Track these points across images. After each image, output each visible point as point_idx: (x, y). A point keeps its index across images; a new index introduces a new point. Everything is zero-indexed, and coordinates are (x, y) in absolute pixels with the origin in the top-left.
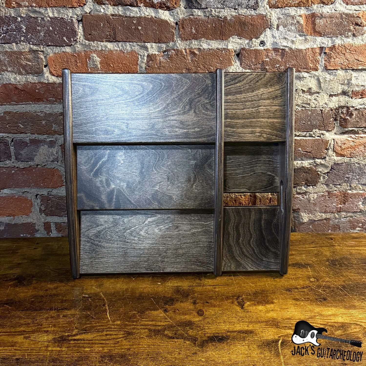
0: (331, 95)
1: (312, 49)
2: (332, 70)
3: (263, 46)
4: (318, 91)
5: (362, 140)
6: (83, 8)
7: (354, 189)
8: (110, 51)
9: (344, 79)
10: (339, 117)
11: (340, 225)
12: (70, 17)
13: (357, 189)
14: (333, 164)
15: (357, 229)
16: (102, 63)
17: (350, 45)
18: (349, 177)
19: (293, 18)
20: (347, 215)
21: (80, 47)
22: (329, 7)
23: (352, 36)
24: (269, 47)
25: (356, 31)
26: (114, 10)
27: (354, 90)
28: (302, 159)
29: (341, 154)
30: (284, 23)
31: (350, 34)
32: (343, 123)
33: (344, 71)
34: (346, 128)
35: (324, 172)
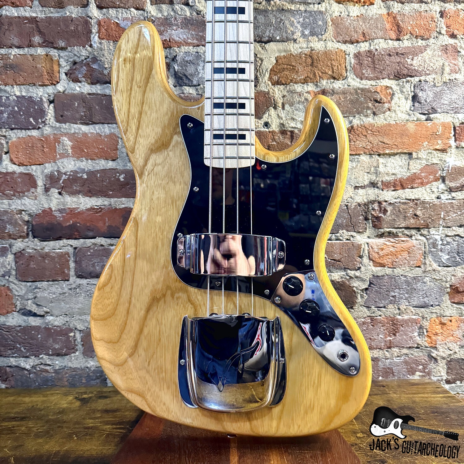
0: (356, 187)
2: (353, 155)
3: (268, 128)
5: (403, 245)
6: (55, 87)
7: (404, 313)
8: (84, 134)
9: (369, 166)
10: (370, 215)
11: (393, 368)
12: (39, 95)
13: (408, 313)
14: (371, 276)
15: (418, 373)
16: (74, 148)
17: (371, 125)
18: (395, 296)
19: (300, 95)
20: (400, 352)
21: (49, 129)
22: (341, 83)
23: (372, 115)
24: (274, 129)
25: (376, 108)
26: (92, 89)
27: (384, 180)
28: (330, 271)
29: (379, 263)
30: (290, 101)
31: (369, 112)
32: (377, 222)
33: (368, 157)
34: (381, 228)
35: (361, 289)
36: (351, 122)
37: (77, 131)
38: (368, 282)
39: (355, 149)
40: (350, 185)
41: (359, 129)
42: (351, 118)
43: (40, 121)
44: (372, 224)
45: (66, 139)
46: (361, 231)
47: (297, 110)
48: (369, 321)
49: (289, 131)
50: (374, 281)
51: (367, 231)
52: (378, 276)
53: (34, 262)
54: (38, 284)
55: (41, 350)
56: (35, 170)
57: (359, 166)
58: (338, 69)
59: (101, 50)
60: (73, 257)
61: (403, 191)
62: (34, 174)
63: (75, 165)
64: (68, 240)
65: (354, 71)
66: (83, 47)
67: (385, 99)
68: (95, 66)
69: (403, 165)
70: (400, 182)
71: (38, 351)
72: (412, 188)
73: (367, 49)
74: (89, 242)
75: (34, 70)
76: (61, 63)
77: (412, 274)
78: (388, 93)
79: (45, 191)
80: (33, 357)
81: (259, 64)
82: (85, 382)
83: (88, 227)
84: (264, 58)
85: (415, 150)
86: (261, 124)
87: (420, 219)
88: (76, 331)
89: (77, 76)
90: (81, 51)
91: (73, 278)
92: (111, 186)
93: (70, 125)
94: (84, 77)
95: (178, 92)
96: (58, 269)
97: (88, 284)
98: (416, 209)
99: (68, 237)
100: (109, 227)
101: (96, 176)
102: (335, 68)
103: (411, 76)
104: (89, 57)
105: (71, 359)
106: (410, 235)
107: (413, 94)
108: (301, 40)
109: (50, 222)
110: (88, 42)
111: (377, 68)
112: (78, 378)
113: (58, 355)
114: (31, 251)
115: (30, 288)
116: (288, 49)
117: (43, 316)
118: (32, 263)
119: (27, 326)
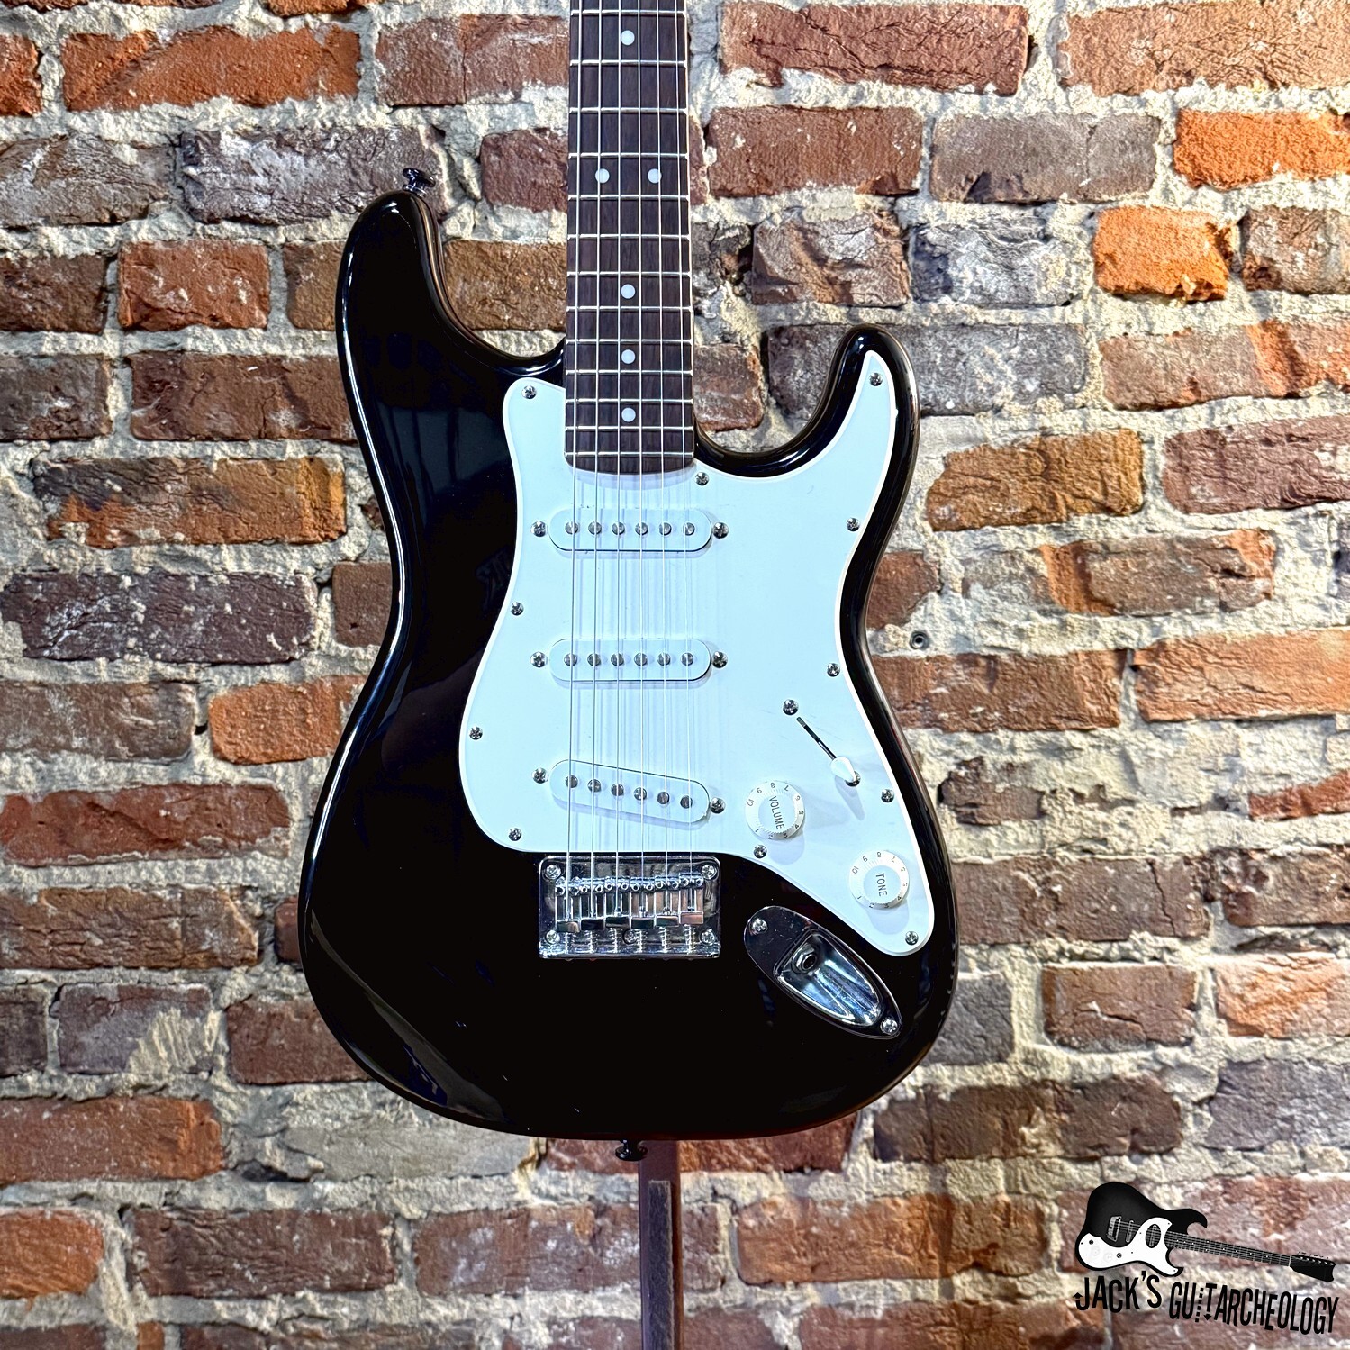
0: (1177, 808)
1: (1088, 654)
2: (1165, 722)
3: (923, 648)
4: (1129, 795)
5: (1314, 973)
6: (336, 546)
7: (1317, 1167)
9: (1213, 752)
10: (1218, 889)
12: (292, 571)
13: (1328, 1165)
14: (1223, 1064)
17: (1216, 638)
18: (1292, 1117)
19: (1013, 558)
21: (320, 663)
22: (1128, 522)
23: (1217, 610)
24: (942, 651)
25: (1228, 593)
27: (1256, 790)
28: (1107, 1047)
29: (1246, 1026)
30: (984, 574)
31: (1208, 602)
32: (1238, 911)
33: (1208, 727)
34: (1249, 926)
35: (1195, 1099)
36: (1156, 631)
38: (1216, 1080)
39: (1172, 705)
40: (1160, 803)
41: (1182, 649)
42: (1159, 619)
43: (295, 641)
44: (1224, 911)
46: (1193, 933)
47: (1004, 598)
48: (1220, 1188)
49: (985, 657)
50: (1234, 1077)
51: (1212, 932)
52: (1242, 1064)
53: (283, 1030)
54: (293, 1091)
55: (302, 1276)
56: (283, 777)
57: (1183, 751)
58: (1120, 484)
61: (1309, 819)
62: (281, 787)
65: (1167, 490)
67: (1254, 566)
69: (1309, 748)
70: (1302, 795)
71: (291, 1280)
72: (1336, 812)
73: (1203, 425)
75: (276, 502)
76: (351, 481)
77: (1339, 1055)
78: (1265, 548)
80: (278, 1298)
85: (1342, 707)
86: (905, 637)
88: (397, 1222)
102: (1112, 483)
103: (1330, 500)
105: (384, 1300)
106: (1331, 944)
107: (1335, 548)
108: (1016, 407)
111: (1230, 479)
114: (270, 1000)
115: (269, 1104)
116: (979, 435)
117: (305, 1181)
118: (276, 1033)
119: (263, 1211)
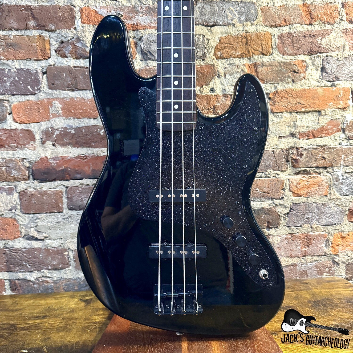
0: (280, 137)
2: (277, 113)
3: (213, 93)
5: (315, 180)
6: (47, 61)
7: (315, 231)
8: (71, 98)
9: (290, 121)
10: (290, 158)
11: (307, 271)
12: (35, 68)
13: (318, 230)
14: (291, 204)
15: (325, 274)
16: (64, 109)
17: (291, 90)
18: (309, 218)
19: (238, 67)
20: (312, 259)
21: (43, 95)
22: (268, 58)
23: (291, 82)
24: (218, 94)
25: (294, 77)
26: (76, 62)
27: (301, 131)
28: (261, 200)
29: (297, 194)
30: (230, 71)
31: (289, 80)
32: (295, 163)
33: (289, 114)
34: (298, 168)
35: (284, 213)
36: (276, 88)
37: (65, 96)
38: (289, 208)
39: (279, 108)
40: (275, 135)
41: (282, 93)
42: (276, 85)
43: (36, 88)
44: (292, 164)
45: (57, 102)
46: (284, 170)
47: (235, 78)
48: (290, 237)
49: (230, 95)
50: (294, 207)
51: (288, 170)
52: (296, 204)
53: (35, 199)
54: (39, 216)
55: (43, 266)
56: (34, 127)
57: (282, 121)
58: (266, 47)
59: (83, 32)
60: (66, 194)
61: (314, 139)
62: (33, 130)
63: (65, 123)
64: (61, 181)
65: (278, 49)
66: (69, 29)
67: (301, 70)
68: (79, 45)
69: (314, 120)
70: (312, 133)
71: (40, 267)
72: (321, 137)
73: (288, 31)
74: (78, 182)
75: (30, 48)
76: (51, 42)
77: (321, 201)
78: (304, 65)
79: (42, 143)
80: (36, 272)
81: (206, 43)
82: (77, 289)
83: (76, 171)
84: (210, 39)
85: (323, 109)
86: (208, 89)
87: (326, 160)
88: (69, 251)
89: (65, 53)
90: (67, 33)
91: (66, 211)
92: (94, 139)
93: (60, 91)
94: (70, 53)
95: (144, 65)
96: (54, 204)
97: (77, 215)
98: (324, 153)
99: (61, 179)
100: (93, 170)
101: (82, 131)
102: (264, 46)
103: (320, 53)
104: (73, 37)
105: (66, 272)
106: (319, 172)
107: (322, 66)
108: (238, 24)
109: (46, 167)
110: (73, 25)
111: (295, 46)
112: (72, 287)
113: (55, 269)
114: (32, 190)
115: (32, 219)
116: (229, 31)
117: (43, 240)
118: (33, 199)
119: (31, 248)
